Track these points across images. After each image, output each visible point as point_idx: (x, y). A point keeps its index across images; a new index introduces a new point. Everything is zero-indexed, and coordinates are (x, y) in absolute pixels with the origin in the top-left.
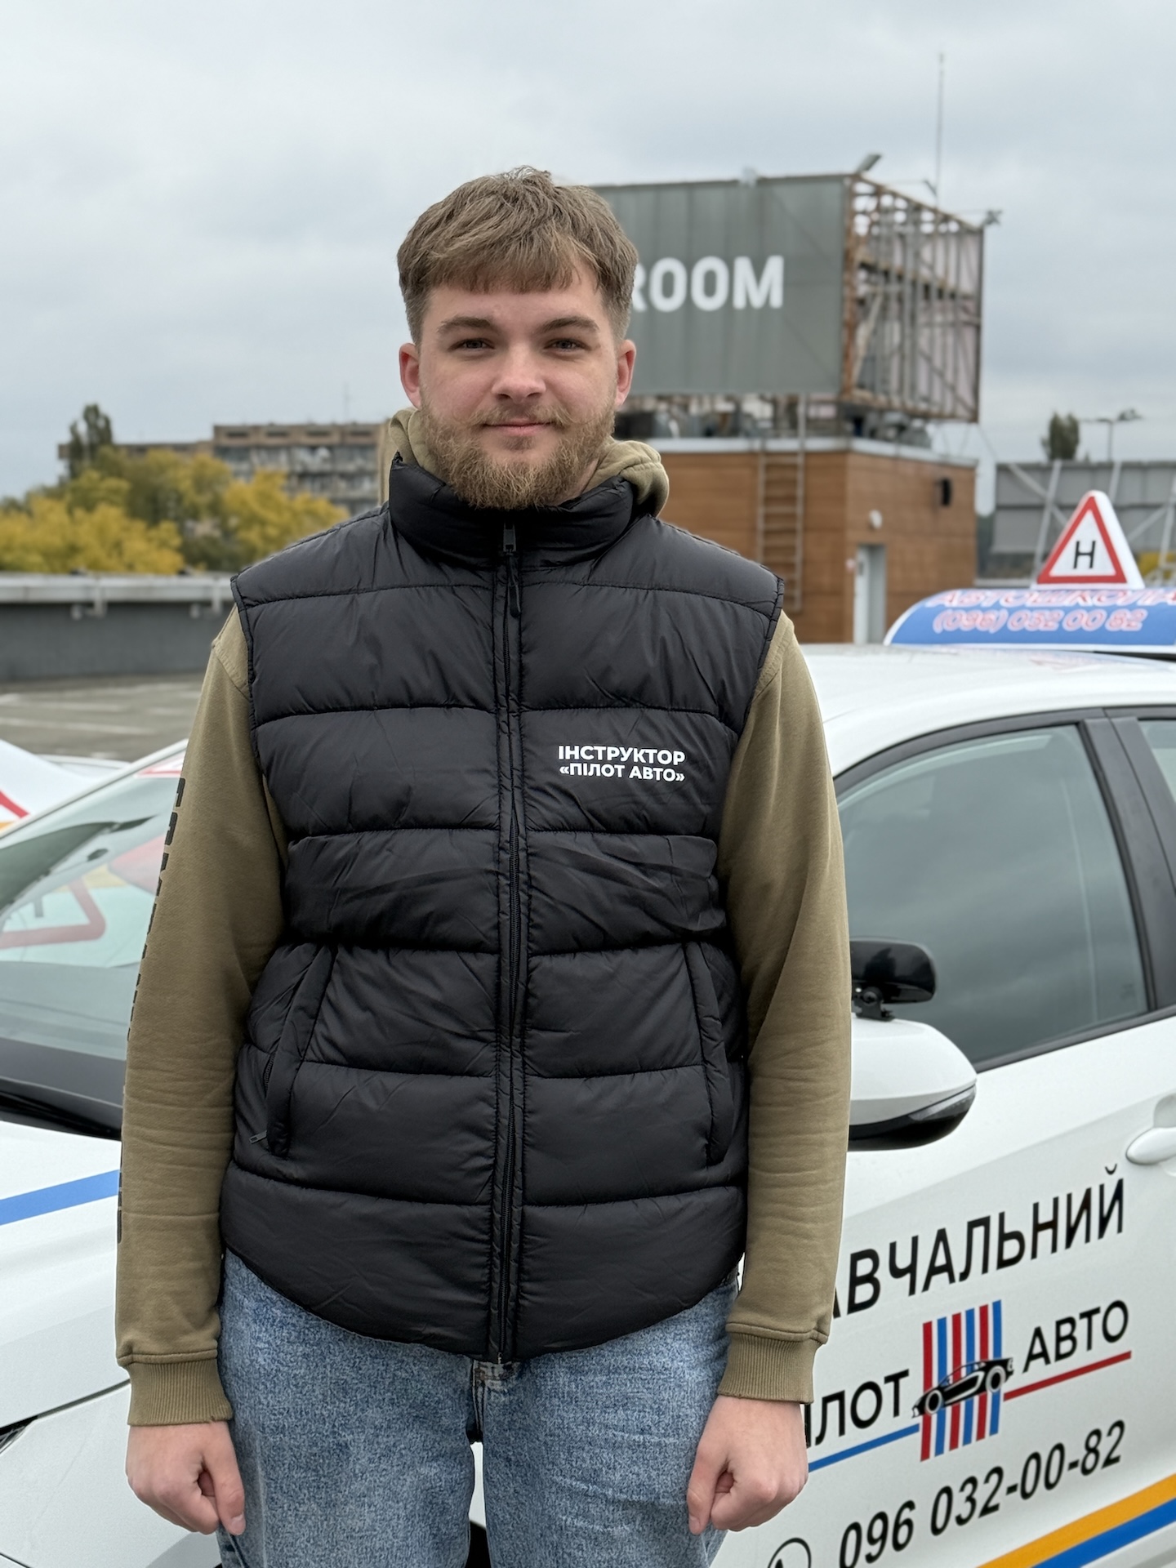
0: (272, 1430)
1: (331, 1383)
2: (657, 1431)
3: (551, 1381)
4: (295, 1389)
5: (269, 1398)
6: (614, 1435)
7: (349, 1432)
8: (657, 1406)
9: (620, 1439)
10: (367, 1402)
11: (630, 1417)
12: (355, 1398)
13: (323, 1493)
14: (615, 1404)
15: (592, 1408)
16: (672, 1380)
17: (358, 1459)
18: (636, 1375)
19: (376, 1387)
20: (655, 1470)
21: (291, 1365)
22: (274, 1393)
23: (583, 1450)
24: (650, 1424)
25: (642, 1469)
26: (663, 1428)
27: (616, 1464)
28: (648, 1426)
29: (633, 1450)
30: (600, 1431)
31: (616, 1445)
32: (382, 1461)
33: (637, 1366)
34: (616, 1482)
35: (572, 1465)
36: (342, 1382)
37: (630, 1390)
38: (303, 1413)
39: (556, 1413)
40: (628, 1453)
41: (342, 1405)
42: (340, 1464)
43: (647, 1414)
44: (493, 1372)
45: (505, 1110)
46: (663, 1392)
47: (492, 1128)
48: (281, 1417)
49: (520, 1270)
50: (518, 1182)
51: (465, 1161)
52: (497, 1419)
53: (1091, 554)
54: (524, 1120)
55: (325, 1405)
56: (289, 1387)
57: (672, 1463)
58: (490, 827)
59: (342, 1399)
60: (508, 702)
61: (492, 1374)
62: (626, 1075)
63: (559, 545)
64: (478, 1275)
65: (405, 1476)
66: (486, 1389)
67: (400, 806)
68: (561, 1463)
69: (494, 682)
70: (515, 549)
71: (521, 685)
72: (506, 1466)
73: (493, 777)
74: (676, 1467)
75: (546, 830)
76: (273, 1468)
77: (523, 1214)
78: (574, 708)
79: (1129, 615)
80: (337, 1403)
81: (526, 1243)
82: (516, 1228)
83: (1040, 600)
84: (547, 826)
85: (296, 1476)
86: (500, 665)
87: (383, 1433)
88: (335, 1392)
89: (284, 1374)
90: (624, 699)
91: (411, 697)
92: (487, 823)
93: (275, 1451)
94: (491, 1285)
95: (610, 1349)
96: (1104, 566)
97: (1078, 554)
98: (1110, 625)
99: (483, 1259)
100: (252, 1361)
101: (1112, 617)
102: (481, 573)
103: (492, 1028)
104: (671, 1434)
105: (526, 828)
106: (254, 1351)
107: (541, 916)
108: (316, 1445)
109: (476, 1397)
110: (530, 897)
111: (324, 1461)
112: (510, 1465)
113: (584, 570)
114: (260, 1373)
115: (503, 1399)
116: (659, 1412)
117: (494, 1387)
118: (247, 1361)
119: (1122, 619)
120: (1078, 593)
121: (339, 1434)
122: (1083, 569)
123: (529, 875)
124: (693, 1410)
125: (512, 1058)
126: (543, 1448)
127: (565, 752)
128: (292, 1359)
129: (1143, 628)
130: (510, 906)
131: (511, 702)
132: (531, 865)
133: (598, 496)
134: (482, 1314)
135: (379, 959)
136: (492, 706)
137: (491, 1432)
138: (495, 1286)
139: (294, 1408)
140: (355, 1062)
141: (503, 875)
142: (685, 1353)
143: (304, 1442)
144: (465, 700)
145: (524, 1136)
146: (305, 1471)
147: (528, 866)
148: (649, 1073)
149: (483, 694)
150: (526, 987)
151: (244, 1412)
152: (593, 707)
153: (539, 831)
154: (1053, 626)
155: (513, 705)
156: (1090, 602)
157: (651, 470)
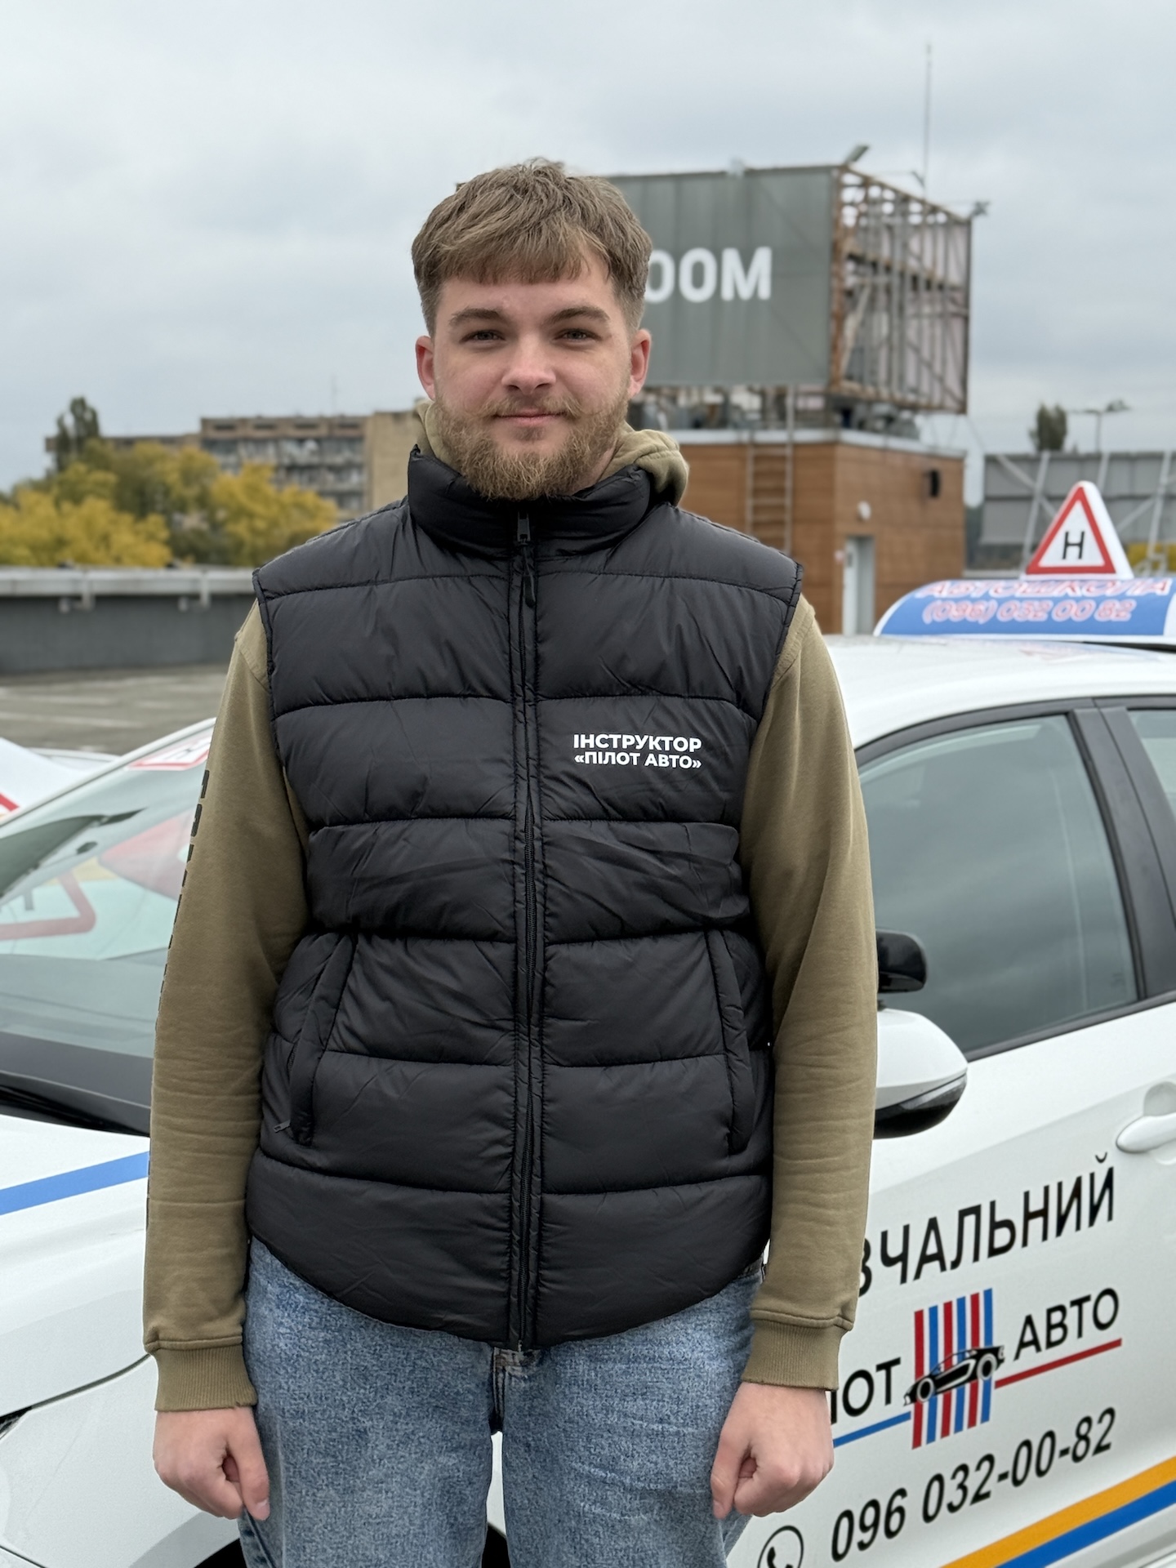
0: (292, 1414)
1: (351, 1369)
2: (675, 1421)
3: (571, 1369)
4: (315, 1375)
5: (290, 1383)
6: (633, 1424)
7: (368, 1418)
8: (676, 1396)
9: (638, 1427)
10: (387, 1389)
11: (648, 1406)
12: (375, 1385)
13: (342, 1480)
14: (634, 1393)
15: (611, 1397)
16: (692, 1370)
17: (377, 1446)
18: (655, 1365)
19: (396, 1375)
20: (673, 1459)
21: (312, 1350)
22: (295, 1378)
23: (602, 1436)
24: (669, 1413)
25: (660, 1458)
26: (682, 1418)
27: (634, 1452)
28: (667, 1415)
29: (651, 1439)
30: (619, 1420)
31: (635, 1433)
32: (400, 1448)
33: (657, 1356)
34: (634, 1470)
35: (590, 1452)
36: (363, 1368)
37: (650, 1380)
38: (323, 1398)
39: (575, 1401)
40: (646, 1442)
41: (362, 1391)
42: (359, 1450)
43: (665, 1403)
44: (513, 1358)
45: (523, 1099)
46: (682, 1382)
47: (511, 1116)
48: (301, 1401)
49: (540, 1258)
50: (537, 1169)
51: (485, 1149)
52: (518, 1404)
53: (1080, 545)
54: (543, 1109)
55: (345, 1390)
56: (310, 1372)
57: (690, 1452)
58: (504, 816)
59: (363, 1385)
60: (524, 692)
61: (513, 1359)
62: (647, 1065)
63: (574, 534)
64: (498, 1263)
65: (423, 1464)
66: (507, 1374)
67: (416, 796)
68: (579, 1450)
69: (511, 672)
70: (529, 539)
71: (536, 676)
72: (526, 1451)
73: (510, 767)
74: (694, 1456)
75: (562, 819)
76: (292, 1452)
77: (542, 1203)
78: (590, 696)
79: (1118, 605)
80: (357, 1389)
81: (544, 1230)
82: (535, 1215)
83: (1029, 590)
84: (563, 816)
85: (314, 1461)
86: (516, 655)
87: (401, 1420)
88: (355, 1378)
89: (305, 1360)
90: (640, 687)
91: (427, 688)
92: (502, 813)
93: (294, 1435)
94: (510, 1273)
95: (630, 1337)
96: (1093, 557)
97: (1067, 544)
98: (1100, 615)
99: (502, 1247)
100: (273, 1346)
101: (1101, 607)
102: (496, 562)
103: (511, 1017)
104: (690, 1423)
105: (541, 818)
106: (276, 1336)
107: (557, 904)
108: (335, 1431)
109: (497, 1382)
110: (546, 886)
111: (343, 1446)
112: (530, 1451)
113: (600, 559)
114: (281, 1358)
115: (523, 1384)
116: (678, 1402)
117: (516, 1373)
118: (269, 1346)
119: (1111, 610)
120: (1067, 584)
121: (359, 1421)
122: (1072, 560)
123: (544, 863)
124: (713, 1400)
125: (530, 1047)
126: (563, 1435)
127: (580, 741)
128: (313, 1345)
129: (1132, 618)
130: (526, 895)
131: (527, 692)
132: (547, 855)
133: (611, 485)
134: (502, 1302)
135: (397, 949)
136: (508, 696)
137: (511, 1417)
138: (515, 1274)
139: (314, 1393)
140: (375, 1051)
141: (519, 864)
142: (706, 1344)
143: (323, 1427)
144: (482, 691)
145: (542, 1124)
146: (324, 1457)
147: (544, 855)
148: (669, 1062)
149: (499, 684)
150: (544, 976)
151: (265, 1396)
152: (609, 696)
153: (554, 820)
154: (1042, 617)
155: (529, 694)
156: (1079, 593)
157: (667, 458)
